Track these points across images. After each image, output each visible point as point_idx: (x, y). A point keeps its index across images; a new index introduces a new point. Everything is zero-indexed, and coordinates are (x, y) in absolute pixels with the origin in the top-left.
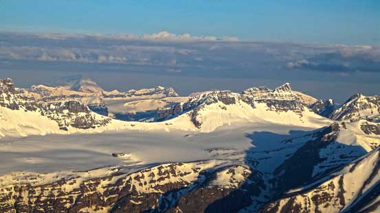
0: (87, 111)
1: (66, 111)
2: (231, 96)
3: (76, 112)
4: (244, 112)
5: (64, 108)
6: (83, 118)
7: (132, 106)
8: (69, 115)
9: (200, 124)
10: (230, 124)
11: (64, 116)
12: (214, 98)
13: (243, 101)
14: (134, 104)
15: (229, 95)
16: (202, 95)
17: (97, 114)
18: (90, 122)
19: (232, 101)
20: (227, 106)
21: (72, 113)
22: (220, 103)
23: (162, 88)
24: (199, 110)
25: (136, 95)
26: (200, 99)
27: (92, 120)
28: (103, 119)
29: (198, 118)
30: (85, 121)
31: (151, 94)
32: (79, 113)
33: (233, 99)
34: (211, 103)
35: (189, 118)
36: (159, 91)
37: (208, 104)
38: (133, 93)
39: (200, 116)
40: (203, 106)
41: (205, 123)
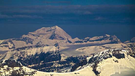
0: (20, 66)
1: (6, 67)
2: (122, 53)
3: (13, 67)
4: (131, 63)
5: (5, 64)
6: (17, 71)
7: (81, 51)
8: (8, 69)
9: (99, 73)
10: (120, 73)
11: (4, 70)
12: (110, 55)
13: (131, 56)
14: (83, 49)
15: (120, 52)
16: (101, 52)
17: (27, 68)
18: (22, 73)
19: (123, 56)
20: (119, 60)
21: (10, 68)
22: (114, 58)
23: (108, 36)
24: (98, 63)
25: (90, 41)
26: (100, 55)
27: (23, 72)
28: (31, 71)
29: (98, 69)
30: (19, 73)
31: (101, 40)
32: (14, 68)
33: (123, 54)
34: (107, 58)
35: (92, 69)
36: (106, 38)
37: (105, 58)
38: (88, 40)
39: (99, 67)
40: (102, 60)
41: (102, 72)
